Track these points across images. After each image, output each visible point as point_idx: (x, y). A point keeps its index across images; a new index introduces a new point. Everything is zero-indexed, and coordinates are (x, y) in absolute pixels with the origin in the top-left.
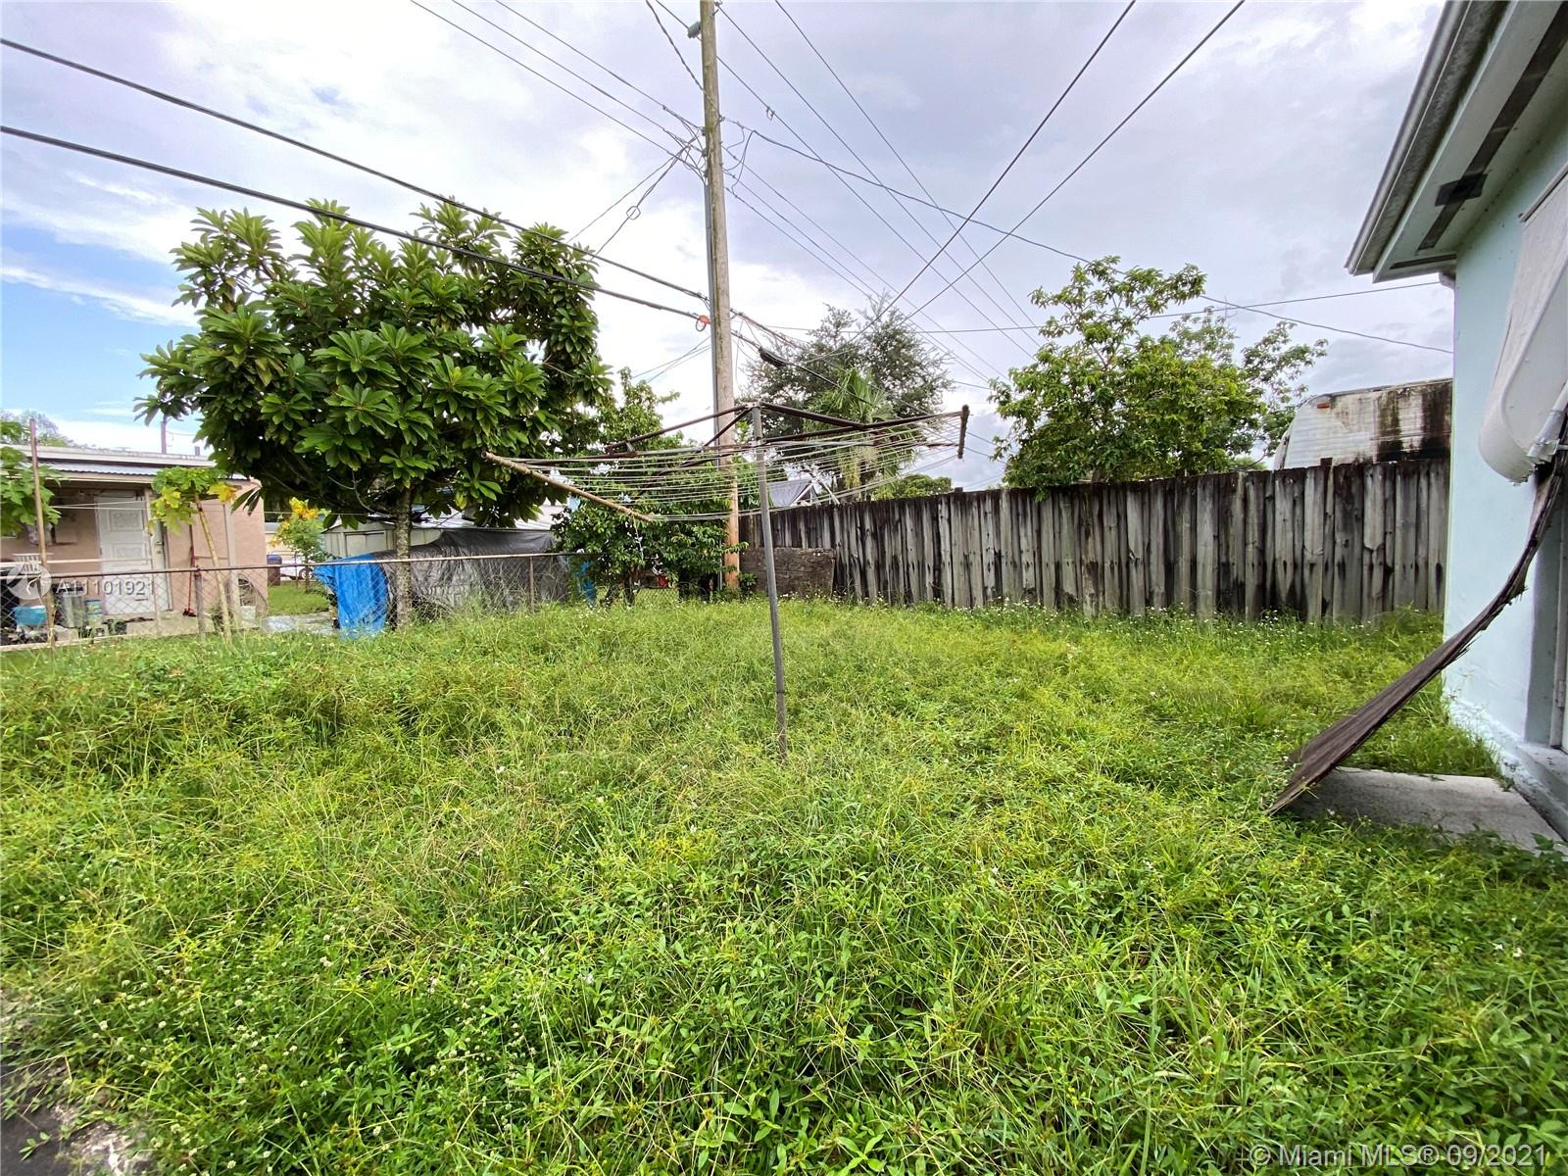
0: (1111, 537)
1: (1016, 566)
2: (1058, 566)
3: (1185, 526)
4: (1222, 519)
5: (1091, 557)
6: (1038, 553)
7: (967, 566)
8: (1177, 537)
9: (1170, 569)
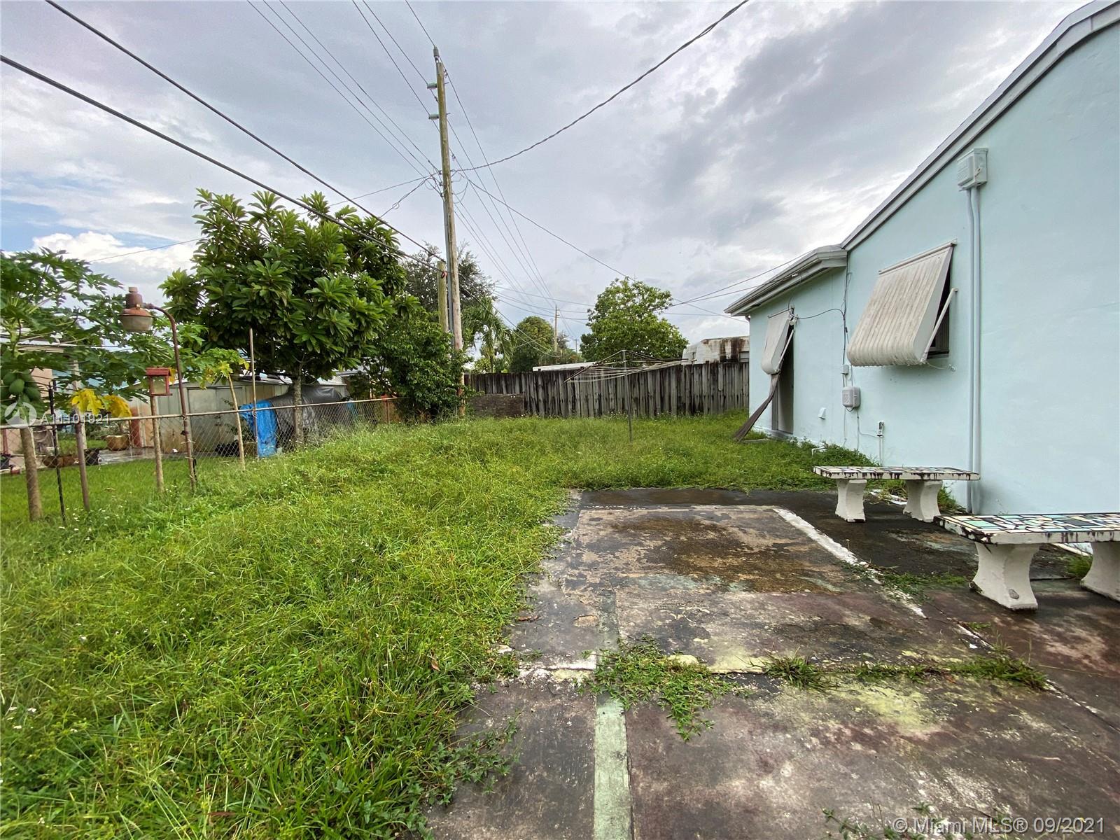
0: (642, 387)
1: (607, 400)
2: (623, 399)
3: (667, 383)
4: (678, 381)
5: (635, 395)
6: (616, 393)
7: (587, 400)
8: (664, 388)
9: (662, 399)
